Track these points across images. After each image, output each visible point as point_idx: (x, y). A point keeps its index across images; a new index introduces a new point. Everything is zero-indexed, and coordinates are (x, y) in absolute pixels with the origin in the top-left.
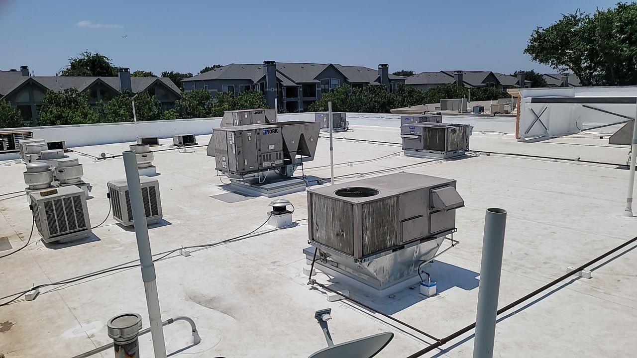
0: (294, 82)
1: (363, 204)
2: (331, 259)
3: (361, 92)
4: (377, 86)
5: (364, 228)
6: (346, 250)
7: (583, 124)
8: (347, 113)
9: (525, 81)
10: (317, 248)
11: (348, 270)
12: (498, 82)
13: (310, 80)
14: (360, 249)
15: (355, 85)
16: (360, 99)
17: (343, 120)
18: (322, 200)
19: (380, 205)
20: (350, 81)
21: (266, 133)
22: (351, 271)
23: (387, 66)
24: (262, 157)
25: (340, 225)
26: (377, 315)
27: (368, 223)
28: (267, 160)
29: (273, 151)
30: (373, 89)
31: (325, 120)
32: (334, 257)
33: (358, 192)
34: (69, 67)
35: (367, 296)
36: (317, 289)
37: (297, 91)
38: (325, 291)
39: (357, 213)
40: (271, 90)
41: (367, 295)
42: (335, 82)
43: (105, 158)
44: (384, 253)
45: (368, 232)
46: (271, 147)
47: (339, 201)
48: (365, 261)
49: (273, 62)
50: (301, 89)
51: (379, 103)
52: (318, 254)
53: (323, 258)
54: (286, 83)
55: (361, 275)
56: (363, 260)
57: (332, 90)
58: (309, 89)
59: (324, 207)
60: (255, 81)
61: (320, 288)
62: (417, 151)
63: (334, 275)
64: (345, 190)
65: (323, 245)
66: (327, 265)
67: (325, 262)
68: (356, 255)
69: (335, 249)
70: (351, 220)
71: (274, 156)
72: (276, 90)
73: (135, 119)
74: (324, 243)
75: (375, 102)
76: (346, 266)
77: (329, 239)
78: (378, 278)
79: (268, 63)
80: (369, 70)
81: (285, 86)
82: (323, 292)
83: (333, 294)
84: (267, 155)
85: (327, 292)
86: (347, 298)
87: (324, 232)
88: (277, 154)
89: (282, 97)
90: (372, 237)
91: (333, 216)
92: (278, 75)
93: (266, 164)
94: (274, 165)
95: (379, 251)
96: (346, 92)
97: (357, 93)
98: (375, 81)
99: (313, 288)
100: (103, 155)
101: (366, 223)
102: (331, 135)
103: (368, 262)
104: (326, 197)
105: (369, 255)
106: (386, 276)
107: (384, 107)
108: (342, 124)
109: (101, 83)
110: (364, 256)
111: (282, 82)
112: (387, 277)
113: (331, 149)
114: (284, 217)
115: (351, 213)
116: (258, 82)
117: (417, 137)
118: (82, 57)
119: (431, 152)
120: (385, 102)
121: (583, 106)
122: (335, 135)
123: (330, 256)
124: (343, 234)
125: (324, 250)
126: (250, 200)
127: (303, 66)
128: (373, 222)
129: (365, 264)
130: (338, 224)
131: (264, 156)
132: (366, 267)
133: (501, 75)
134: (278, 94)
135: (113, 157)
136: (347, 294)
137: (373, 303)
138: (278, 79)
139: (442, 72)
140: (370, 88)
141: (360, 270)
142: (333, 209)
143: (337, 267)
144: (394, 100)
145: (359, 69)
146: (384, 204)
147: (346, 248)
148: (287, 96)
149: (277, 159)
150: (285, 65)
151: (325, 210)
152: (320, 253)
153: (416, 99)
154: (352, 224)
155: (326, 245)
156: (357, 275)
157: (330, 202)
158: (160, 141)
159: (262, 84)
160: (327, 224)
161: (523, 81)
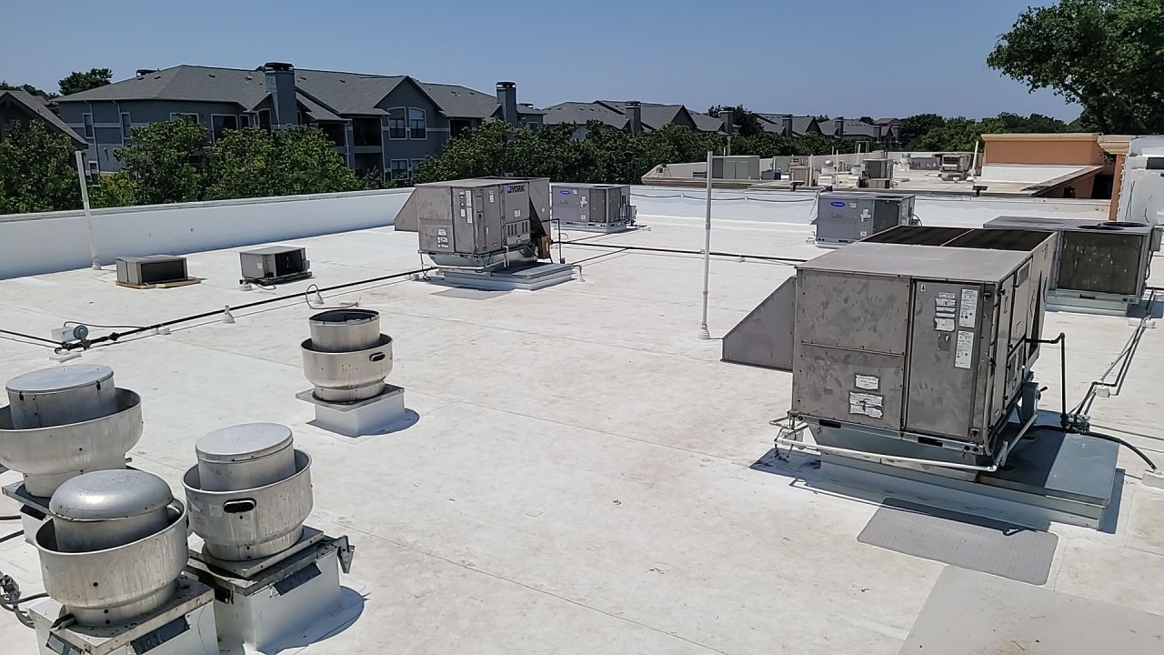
0: (333, 111)
9: (734, 126)
12: (694, 126)
13: (368, 109)
15: (456, 122)
20: (446, 113)
23: (514, 86)
37: (343, 133)
42: (415, 115)
49: (287, 66)
50: (351, 128)
54: (319, 114)
58: (366, 128)
60: (250, 105)
79: (277, 66)
80: (474, 94)
81: (317, 121)
92: (299, 97)
98: (492, 116)
111: (310, 111)
116: (254, 109)
127: (342, 77)
133: (697, 113)
138: (300, 107)
139: (598, 102)
145: (454, 90)
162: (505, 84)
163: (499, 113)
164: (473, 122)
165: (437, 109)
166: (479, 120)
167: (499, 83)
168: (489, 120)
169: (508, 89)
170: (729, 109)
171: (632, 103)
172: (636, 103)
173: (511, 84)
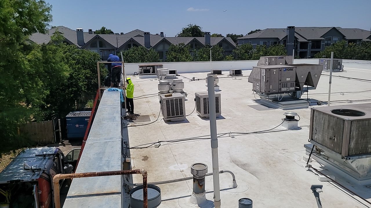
0: (306, 39)
1: (352, 121)
2: (323, 154)
3: (355, 45)
4: (368, 42)
5: (351, 137)
6: (335, 150)
8: (343, 60)
10: (314, 145)
11: (335, 162)
13: (318, 38)
14: (347, 150)
15: (350, 41)
16: (354, 50)
17: (340, 64)
18: (321, 115)
19: (366, 123)
20: (347, 38)
21: (285, 71)
22: (338, 164)
24: (282, 85)
25: (333, 133)
26: (355, 196)
27: (354, 133)
28: (285, 87)
29: (288, 82)
30: (364, 44)
31: (326, 63)
32: (326, 152)
33: (348, 113)
34: (182, 32)
35: (349, 183)
36: (312, 171)
37: (308, 45)
38: (317, 173)
40: (290, 44)
41: (349, 182)
42: (335, 39)
43: (194, 80)
44: (365, 156)
45: (354, 140)
46: (288, 79)
47: (334, 117)
49: (293, 27)
50: (311, 44)
51: (368, 53)
52: (314, 149)
53: (318, 152)
54: (301, 40)
55: (345, 168)
56: (348, 158)
57: (333, 45)
58: (316, 44)
59: (322, 119)
60: (281, 39)
61: (314, 171)
63: (325, 165)
64: (339, 110)
65: (319, 144)
66: (320, 157)
67: (319, 155)
68: (343, 154)
69: (328, 148)
70: (342, 130)
71: (289, 84)
72: (294, 44)
73: (211, 60)
75: (366, 52)
76: (334, 160)
77: (324, 140)
78: (358, 172)
79: (290, 27)
80: (362, 31)
81: (300, 42)
82: (316, 174)
83: (323, 176)
84: (285, 84)
85: (319, 174)
86: (333, 181)
87: (320, 135)
88: (291, 83)
89: (297, 48)
90: (357, 143)
91: (328, 126)
92: (296, 35)
93: (283, 89)
94: (288, 90)
95: (361, 154)
96: (344, 46)
97: (352, 46)
99: (309, 170)
100: (194, 78)
101: (353, 133)
102: (331, 74)
103: (352, 160)
104: (324, 113)
105: (353, 155)
106: (365, 171)
108: (339, 67)
109: (196, 40)
110: (349, 156)
111: (298, 39)
113: (330, 83)
114: (293, 123)
115: (342, 126)
116: (282, 39)
118: (188, 27)
122: (333, 74)
123: (323, 152)
124: (335, 139)
125: (319, 147)
126: (272, 110)
127: (313, 29)
128: (358, 133)
129: (349, 161)
130: (331, 131)
131: (283, 84)
132: (350, 163)
134: (294, 46)
135: (199, 80)
136: (334, 179)
137: (352, 187)
138: (295, 37)
140: (362, 43)
141: (345, 164)
142: (329, 121)
143: (328, 160)
145: (355, 30)
146: (369, 123)
147: (336, 148)
148: (301, 48)
149: (291, 86)
150: (300, 29)
151: (323, 122)
152: (316, 149)
154: (342, 133)
155: (321, 144)
156: (342, 167)
157: (327, 117)
158: (223, 73)
159: (285, 40)
160: (323, 131)
164: (357, 41)
165: (344, 37)
168: (365, 39)
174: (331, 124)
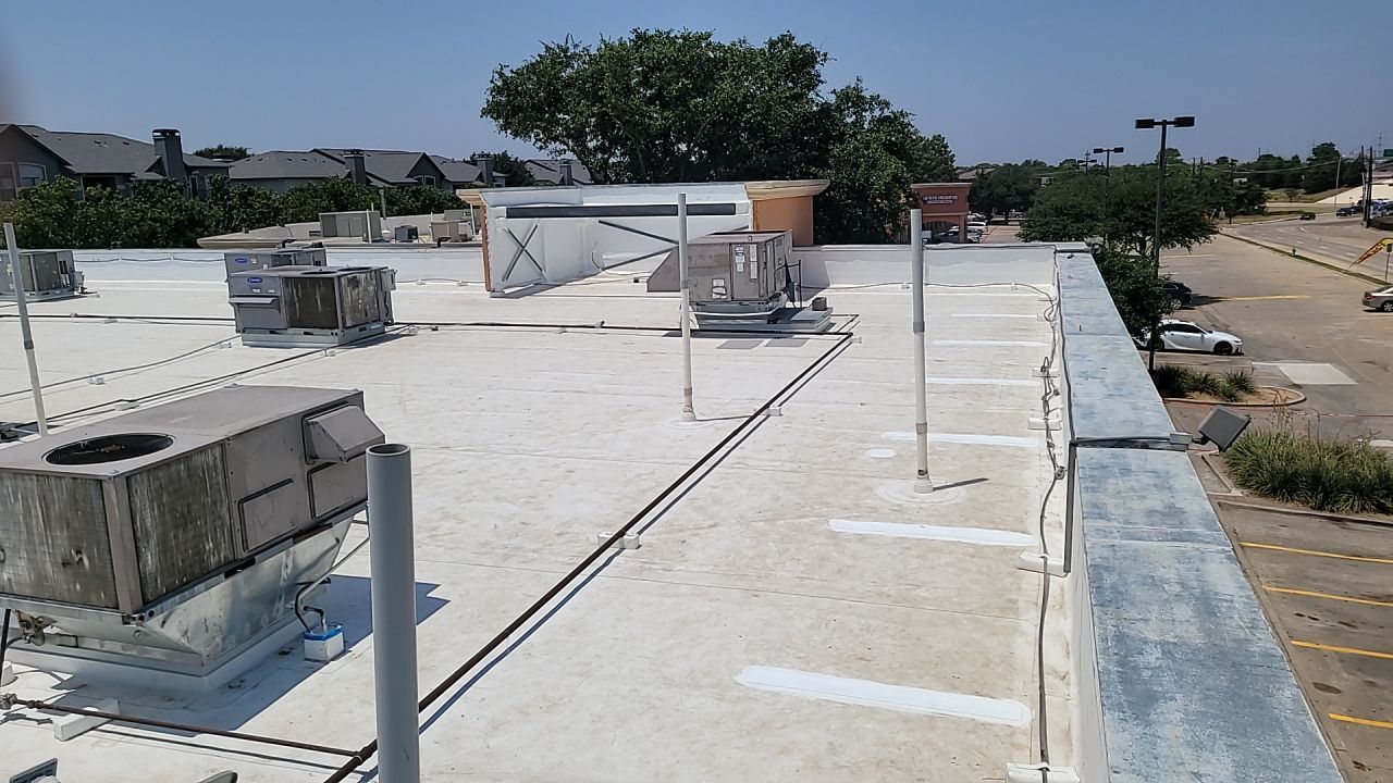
1: (129, 478)
2: (55, 630)
3: (110, 197)
4: (153, 182)
5: (139, 534)
6: (94, 599)
7: (604, 257)
9: (495, 174)
10: (8, 611)
11: (108, 646)
12: (442, 176)
14: (135, 585)
15: (90, 179)
16: (109, 213)
17: (66, 269)
18: (8, 482)
19: (178, 472)
20: (75, 169)
22: (116, 647)
23: (177, 134)
25: (70, 538)
26: (200, 739)
27: (148, 518)
30: (143, 190)
31: (10, 269)
32: (63, 621)
33: (113, 447)
35: (171, 700)
36: (23, 717)
39: (115, 501)
41: (168, 696)
42: (30, 171)
44: (202, 586)
45: (153, 542)
47: (59, 476)
48: (151, 614)
51: (164, 222)
52: (14, 623)
53: (31, 631)
55: (148, 652)
56: (146, 615)
59: (16, 499)
61: (33, 713)
62: (272, 332)
63: (72, 670)
64: (75, 447)
65: (25, 597)
66: (47, 646)
67: (39, 641)
68: (126, 606)
69: (63, 602)
70: (99, 519)
74: (28, 592)
75: (155, 220)
76: (102, 639)
77: (41, 578)
78: (193, 648)
80: (127, 142)
82: (40, 722)
83: (73, 717)
86: (112, 719)
87: (23, 563)
90: (164, 550)
91: (46, 517)
95: (187, 583)
97: (99, 200)
98: (148, 171)
99: (10, 717)
101: (143, 520)
103: (161, 617)
104: (17, 473)
105: (161, 598)
106: (214, 638)
107: (182, 234)
108: (63, 279)
110: (148, 604)
112: (217, 639)
113: (29, 345)
115: (97, 503)
117: (269, 300)
119: (306, 333)
120: (181, 222)
121: (600, 222)
123: (51, 622)
124: (81, 559)
125: (30, 610)
128: (162, 514)
129: (153, 624)
130: (61, 536)
132: (158, 629)
133: (445, 161)
136: (112, 708)
137: (186, 712)
139: (315, 150)
140: (134, 188)
141: (142, 639)
142: (43, 499)
143: (77, 647)
144: (204, 216)
145: (99, 139)
146: (188, 468)
147: (95, 591)
151: (19, 507)
152: (21, 621)
153: (261, 213)
154: (103, 529)
155: (33, 598)
156: (135, 653)
157: (32, 485)
160: (30, 542)
161: (489, 174)
162: (164, 132)
163: (157, 166)
164: (117, 179)
165: (62, 164)
166: (127, 177)
167: (155, 131)
168: (142, 174)
169: (169, 138)
170: (488, 155)
171: (353, 151)
172: (358, 151)
173: (173, 132)
174: (56, 508)
